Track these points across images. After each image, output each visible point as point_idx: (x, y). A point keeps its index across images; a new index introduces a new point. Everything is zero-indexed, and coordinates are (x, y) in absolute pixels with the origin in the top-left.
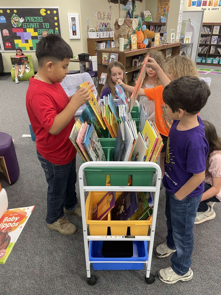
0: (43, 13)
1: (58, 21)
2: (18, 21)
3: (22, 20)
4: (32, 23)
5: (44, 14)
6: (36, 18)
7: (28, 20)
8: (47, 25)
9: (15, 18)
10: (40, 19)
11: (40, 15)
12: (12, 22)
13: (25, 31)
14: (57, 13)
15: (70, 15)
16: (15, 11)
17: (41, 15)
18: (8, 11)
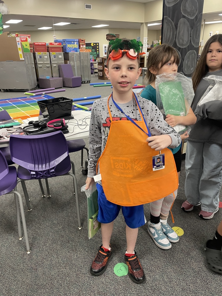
0: (92, 45)
1: (98, 48)
6: (89, 47)
8: (94, 50)
10: (91, 48)
14: (98, 45)
15: (104, 45)
17: (91, 46)
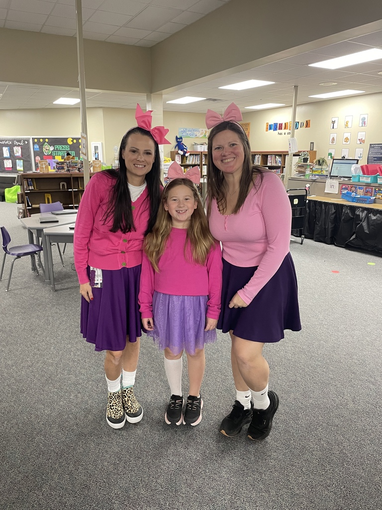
2: (48, 149)
3: (52, 148)
4: (60, 151)
5: (71, 143)
6: (64, 146)
7: (57, 149)
9: (47, 146)
10: (67, 148)
11: (67, 144)
12: (44, 149)
13: (54, 158)
15: (93, 144)
16: (47, 140)
18: (41, 140)
